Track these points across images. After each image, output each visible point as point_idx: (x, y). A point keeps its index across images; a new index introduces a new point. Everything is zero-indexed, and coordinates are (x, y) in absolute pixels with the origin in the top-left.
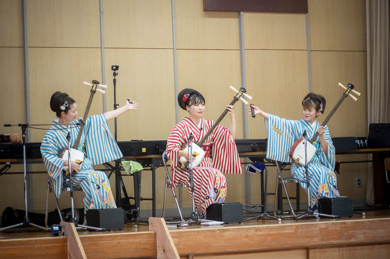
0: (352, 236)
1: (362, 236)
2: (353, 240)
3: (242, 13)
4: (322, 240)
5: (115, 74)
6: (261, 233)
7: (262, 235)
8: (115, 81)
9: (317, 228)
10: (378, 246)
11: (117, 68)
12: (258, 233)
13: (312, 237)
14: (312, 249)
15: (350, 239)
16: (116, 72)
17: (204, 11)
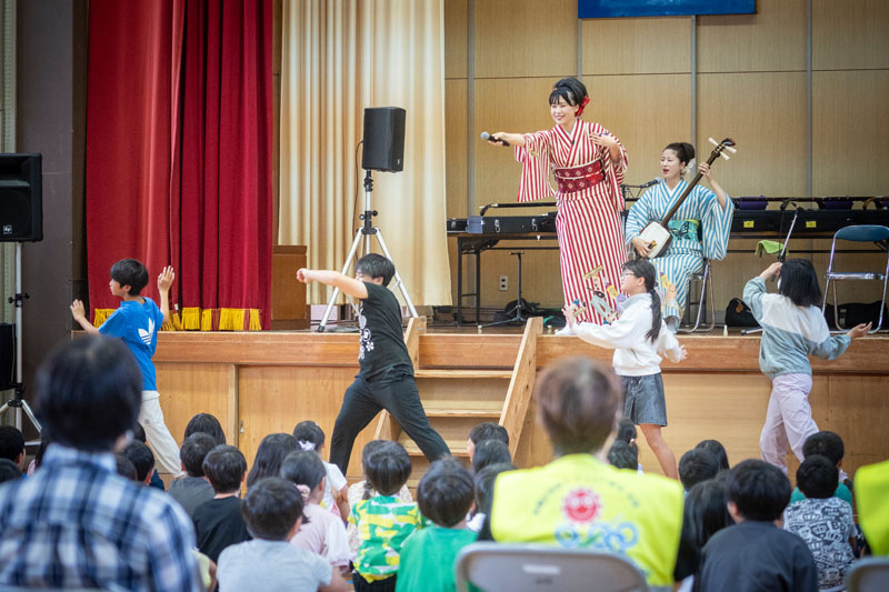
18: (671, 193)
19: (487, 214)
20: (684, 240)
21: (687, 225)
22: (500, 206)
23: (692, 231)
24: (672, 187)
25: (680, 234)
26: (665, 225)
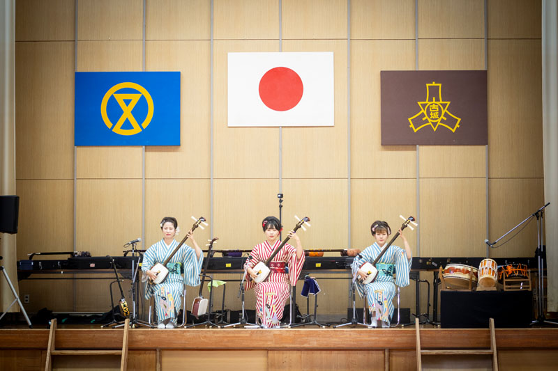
0: (306, 342)
1: (315, 343)
2: (306, 346)
3: (418, 146)
4: (276, 343)
5: (281, 201)
6: (218, 335)
7: (219, 337)
8: (281, 207)
9: (272, 334)
10: (337, 352)
11: (282, 196)
12: (216, 335)
13: (266, 341)
14: (271, 350)
15: (303, 344)
16: (282, 199)
17: (382, 145)
18: (168, 247)
19: (34, 259)
20: (175, 274)
21: (176, 265)
22: (42, 254)
23: (179, 269)
24: (168, 245)
25: (173, 271)
26: (165, 266)
